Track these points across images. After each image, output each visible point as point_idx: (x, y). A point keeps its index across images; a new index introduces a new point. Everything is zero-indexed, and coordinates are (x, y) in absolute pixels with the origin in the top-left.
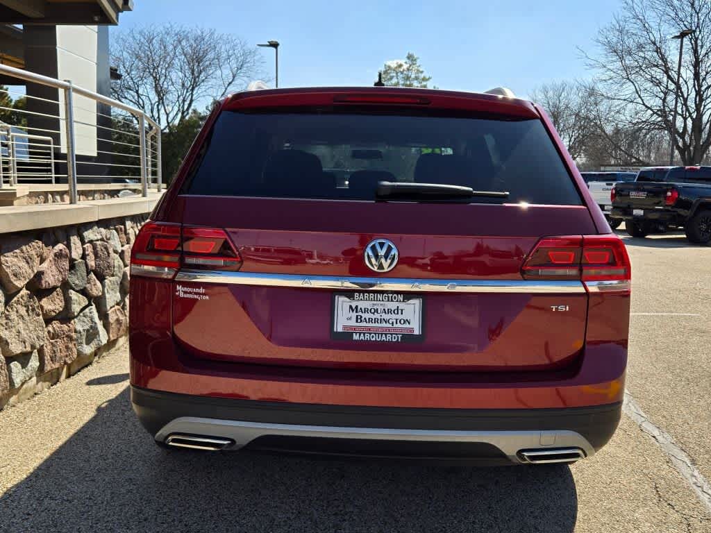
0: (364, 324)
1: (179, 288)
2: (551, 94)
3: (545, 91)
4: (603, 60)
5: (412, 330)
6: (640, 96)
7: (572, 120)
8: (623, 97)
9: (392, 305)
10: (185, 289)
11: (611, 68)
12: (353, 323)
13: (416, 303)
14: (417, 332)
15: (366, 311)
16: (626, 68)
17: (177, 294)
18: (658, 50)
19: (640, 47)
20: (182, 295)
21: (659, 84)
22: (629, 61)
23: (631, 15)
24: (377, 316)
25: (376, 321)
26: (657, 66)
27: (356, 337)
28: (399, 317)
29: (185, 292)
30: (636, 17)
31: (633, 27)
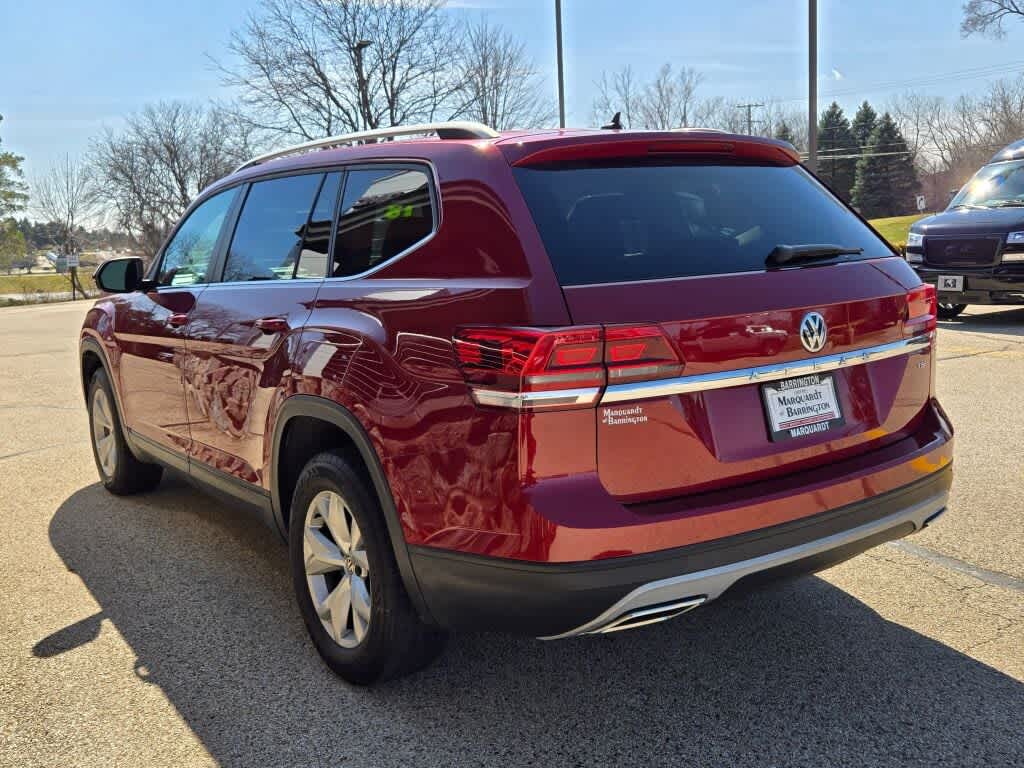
0: (795, 417)
1: (607, 412)
2: (159, 118)
3: (151, 114)
4: (244, 74)
5: (832, 414)
6: (300, 125)
7: (196, 157)
8: (279, 126)
9: (811, 389)
10: (616, 413)
11: (257, 84)
12: (786, 418)
13: (828, 381)
14: (837, 415)
15: (793, 401)
16: (277, 86)
17: (604, 421)
18: (313, 63)
19: (290, 59)
20: (611, 421)
21: (318, 108)
22: (277, 77)
23: (271, 14)
24: (802, 405)
25: (803, 410)
26: (316, 85)
27: (794, 434)
28: (820, 401)
29: (615, 417)
30: (280, 17)
31: (278, 31)
